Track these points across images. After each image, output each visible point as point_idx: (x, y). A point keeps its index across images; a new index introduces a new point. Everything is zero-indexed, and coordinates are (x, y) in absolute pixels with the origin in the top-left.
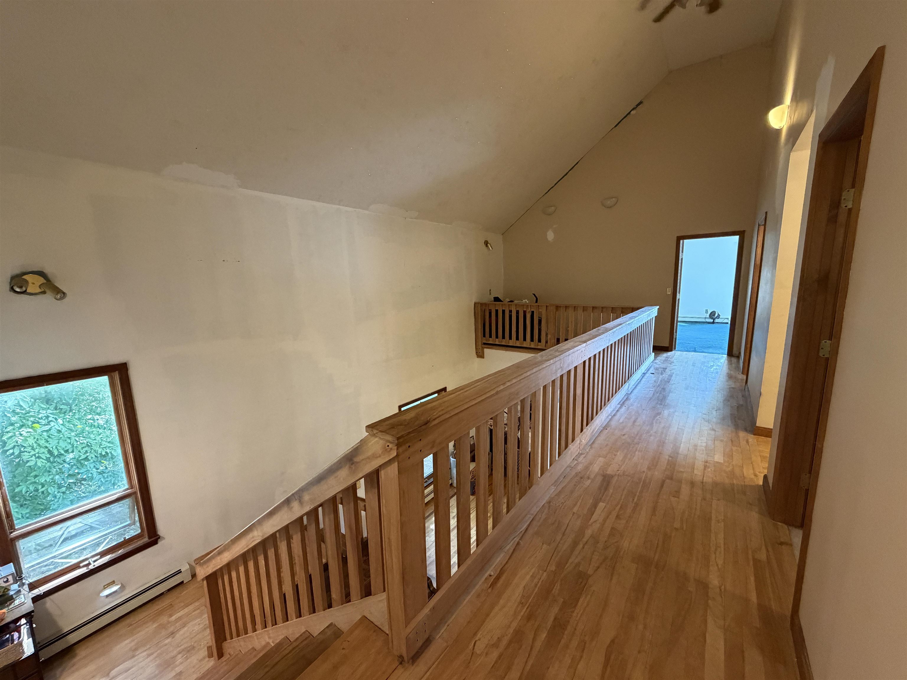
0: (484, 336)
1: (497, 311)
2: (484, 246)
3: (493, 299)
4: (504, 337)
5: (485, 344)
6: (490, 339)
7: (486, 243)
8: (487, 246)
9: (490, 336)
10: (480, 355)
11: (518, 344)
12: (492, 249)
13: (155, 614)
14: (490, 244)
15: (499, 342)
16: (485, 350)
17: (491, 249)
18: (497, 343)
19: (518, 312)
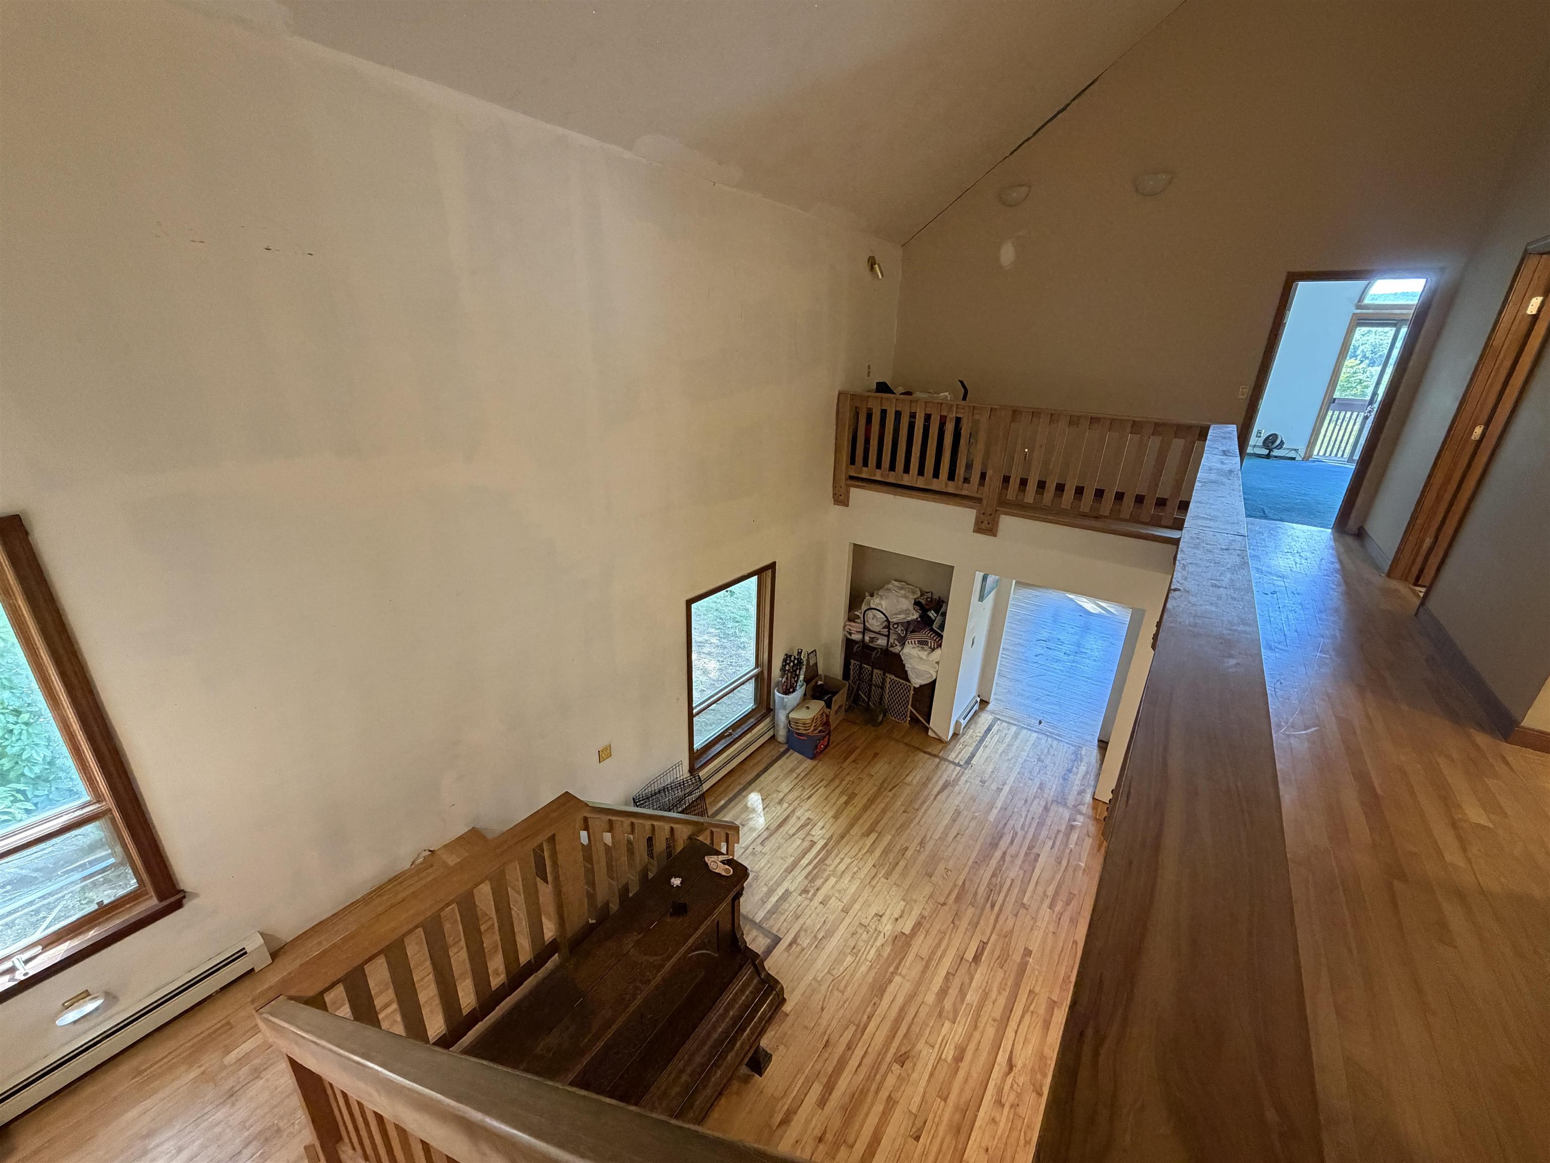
0: (853, 461)
1: (884, 412)
2: (868, 269)
3: (875, 387)
4: (892, 468)
5: (852, 478)
6: (865, 469)
7: (872, 262)
8: (872, 268)
9: (865, 464)
10: (841, 499)
11: (920, 483)
12: (882, 275)
13: (192, 1046)
14: (879, 265)
15: (882, 475)
16: (853, 490)
17: (880, 277)
18: (878, 478)
19: (928, 418)
